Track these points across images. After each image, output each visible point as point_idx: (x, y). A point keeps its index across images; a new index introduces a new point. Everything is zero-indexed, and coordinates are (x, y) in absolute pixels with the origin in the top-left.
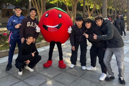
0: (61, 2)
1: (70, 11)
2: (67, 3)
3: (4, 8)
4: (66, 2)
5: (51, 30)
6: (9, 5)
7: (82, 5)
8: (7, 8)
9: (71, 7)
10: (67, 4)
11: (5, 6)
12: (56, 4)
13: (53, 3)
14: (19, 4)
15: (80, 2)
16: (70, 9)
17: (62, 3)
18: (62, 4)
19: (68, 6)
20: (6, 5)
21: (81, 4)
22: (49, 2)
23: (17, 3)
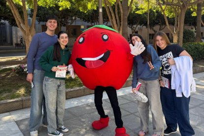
0: (155, 11)
1: (172, 26)
2: (165, 11)
3: (69, 24)
4: (163, 11)
5: (91, 65)
6: (75, 19)
7: (194, 14)
8: (74, 24)
9: (174, 18)
10: (166, 14)
11: (70, 21)
12: (146, 15)
13: (140, 13)
14: (89, 18)
15: (190, 9)
16: (172, 22)
17: (157, 12)
18: (156, 14)
19: (168, 17)
20: (72, 20)
21: (192, 12)
22: (134, 12)
23: (86, 15)
